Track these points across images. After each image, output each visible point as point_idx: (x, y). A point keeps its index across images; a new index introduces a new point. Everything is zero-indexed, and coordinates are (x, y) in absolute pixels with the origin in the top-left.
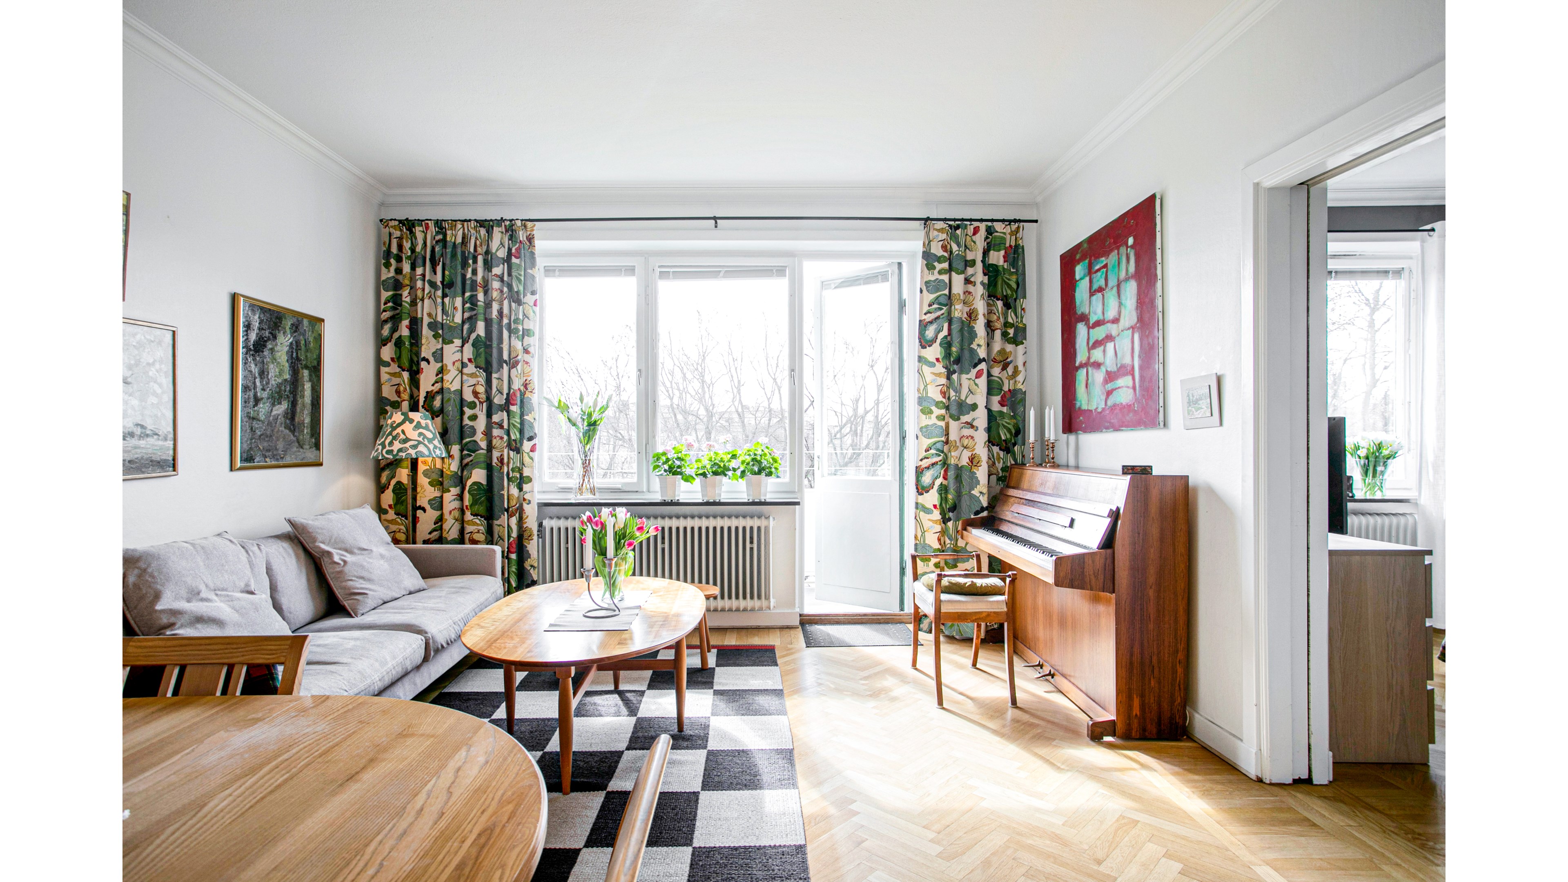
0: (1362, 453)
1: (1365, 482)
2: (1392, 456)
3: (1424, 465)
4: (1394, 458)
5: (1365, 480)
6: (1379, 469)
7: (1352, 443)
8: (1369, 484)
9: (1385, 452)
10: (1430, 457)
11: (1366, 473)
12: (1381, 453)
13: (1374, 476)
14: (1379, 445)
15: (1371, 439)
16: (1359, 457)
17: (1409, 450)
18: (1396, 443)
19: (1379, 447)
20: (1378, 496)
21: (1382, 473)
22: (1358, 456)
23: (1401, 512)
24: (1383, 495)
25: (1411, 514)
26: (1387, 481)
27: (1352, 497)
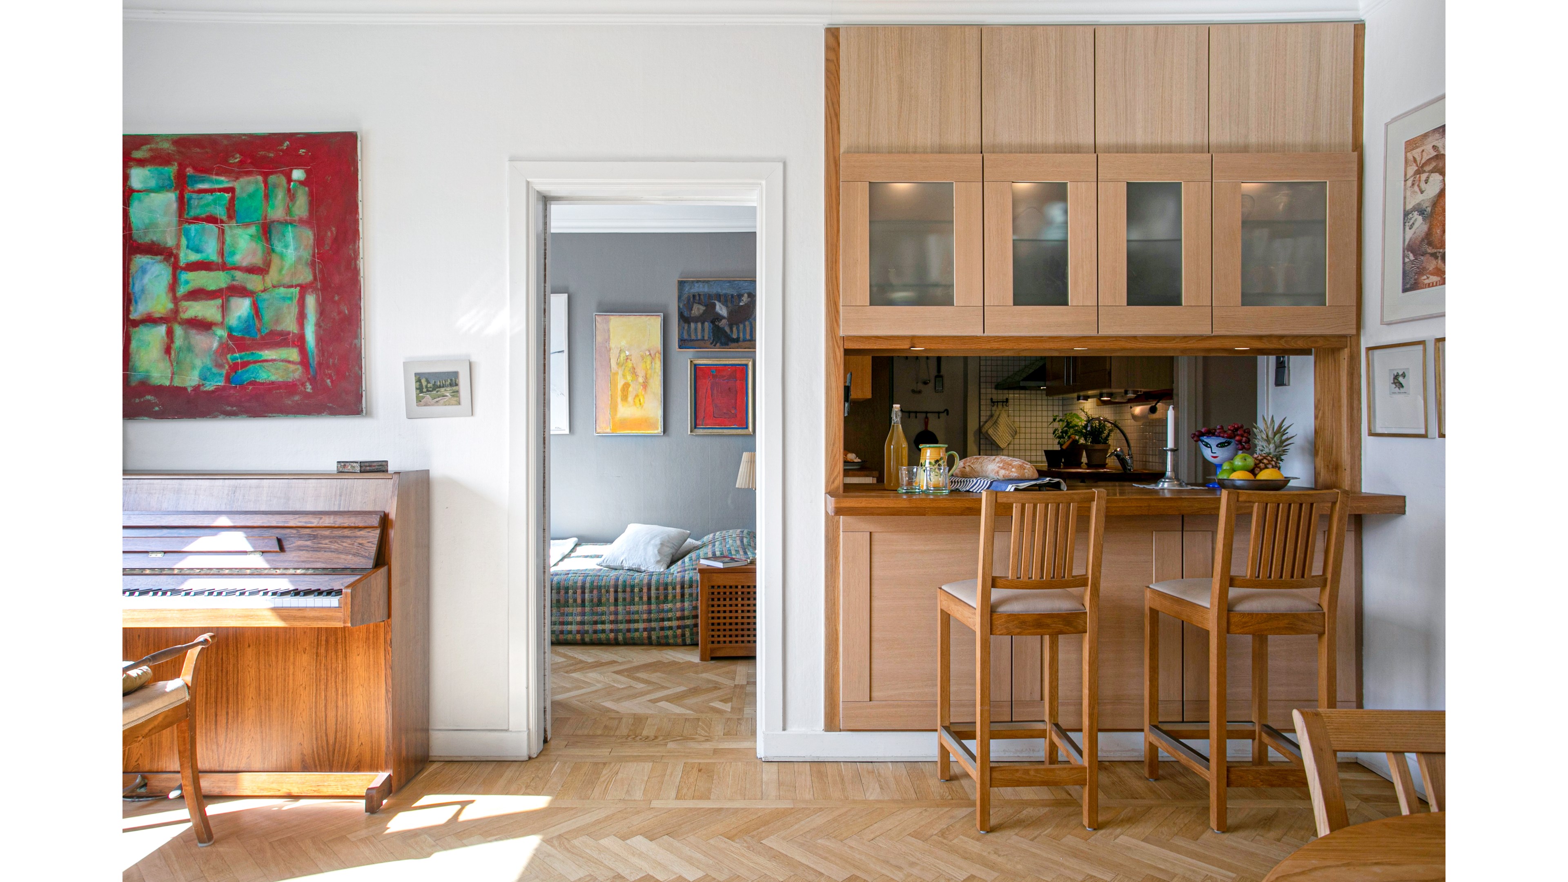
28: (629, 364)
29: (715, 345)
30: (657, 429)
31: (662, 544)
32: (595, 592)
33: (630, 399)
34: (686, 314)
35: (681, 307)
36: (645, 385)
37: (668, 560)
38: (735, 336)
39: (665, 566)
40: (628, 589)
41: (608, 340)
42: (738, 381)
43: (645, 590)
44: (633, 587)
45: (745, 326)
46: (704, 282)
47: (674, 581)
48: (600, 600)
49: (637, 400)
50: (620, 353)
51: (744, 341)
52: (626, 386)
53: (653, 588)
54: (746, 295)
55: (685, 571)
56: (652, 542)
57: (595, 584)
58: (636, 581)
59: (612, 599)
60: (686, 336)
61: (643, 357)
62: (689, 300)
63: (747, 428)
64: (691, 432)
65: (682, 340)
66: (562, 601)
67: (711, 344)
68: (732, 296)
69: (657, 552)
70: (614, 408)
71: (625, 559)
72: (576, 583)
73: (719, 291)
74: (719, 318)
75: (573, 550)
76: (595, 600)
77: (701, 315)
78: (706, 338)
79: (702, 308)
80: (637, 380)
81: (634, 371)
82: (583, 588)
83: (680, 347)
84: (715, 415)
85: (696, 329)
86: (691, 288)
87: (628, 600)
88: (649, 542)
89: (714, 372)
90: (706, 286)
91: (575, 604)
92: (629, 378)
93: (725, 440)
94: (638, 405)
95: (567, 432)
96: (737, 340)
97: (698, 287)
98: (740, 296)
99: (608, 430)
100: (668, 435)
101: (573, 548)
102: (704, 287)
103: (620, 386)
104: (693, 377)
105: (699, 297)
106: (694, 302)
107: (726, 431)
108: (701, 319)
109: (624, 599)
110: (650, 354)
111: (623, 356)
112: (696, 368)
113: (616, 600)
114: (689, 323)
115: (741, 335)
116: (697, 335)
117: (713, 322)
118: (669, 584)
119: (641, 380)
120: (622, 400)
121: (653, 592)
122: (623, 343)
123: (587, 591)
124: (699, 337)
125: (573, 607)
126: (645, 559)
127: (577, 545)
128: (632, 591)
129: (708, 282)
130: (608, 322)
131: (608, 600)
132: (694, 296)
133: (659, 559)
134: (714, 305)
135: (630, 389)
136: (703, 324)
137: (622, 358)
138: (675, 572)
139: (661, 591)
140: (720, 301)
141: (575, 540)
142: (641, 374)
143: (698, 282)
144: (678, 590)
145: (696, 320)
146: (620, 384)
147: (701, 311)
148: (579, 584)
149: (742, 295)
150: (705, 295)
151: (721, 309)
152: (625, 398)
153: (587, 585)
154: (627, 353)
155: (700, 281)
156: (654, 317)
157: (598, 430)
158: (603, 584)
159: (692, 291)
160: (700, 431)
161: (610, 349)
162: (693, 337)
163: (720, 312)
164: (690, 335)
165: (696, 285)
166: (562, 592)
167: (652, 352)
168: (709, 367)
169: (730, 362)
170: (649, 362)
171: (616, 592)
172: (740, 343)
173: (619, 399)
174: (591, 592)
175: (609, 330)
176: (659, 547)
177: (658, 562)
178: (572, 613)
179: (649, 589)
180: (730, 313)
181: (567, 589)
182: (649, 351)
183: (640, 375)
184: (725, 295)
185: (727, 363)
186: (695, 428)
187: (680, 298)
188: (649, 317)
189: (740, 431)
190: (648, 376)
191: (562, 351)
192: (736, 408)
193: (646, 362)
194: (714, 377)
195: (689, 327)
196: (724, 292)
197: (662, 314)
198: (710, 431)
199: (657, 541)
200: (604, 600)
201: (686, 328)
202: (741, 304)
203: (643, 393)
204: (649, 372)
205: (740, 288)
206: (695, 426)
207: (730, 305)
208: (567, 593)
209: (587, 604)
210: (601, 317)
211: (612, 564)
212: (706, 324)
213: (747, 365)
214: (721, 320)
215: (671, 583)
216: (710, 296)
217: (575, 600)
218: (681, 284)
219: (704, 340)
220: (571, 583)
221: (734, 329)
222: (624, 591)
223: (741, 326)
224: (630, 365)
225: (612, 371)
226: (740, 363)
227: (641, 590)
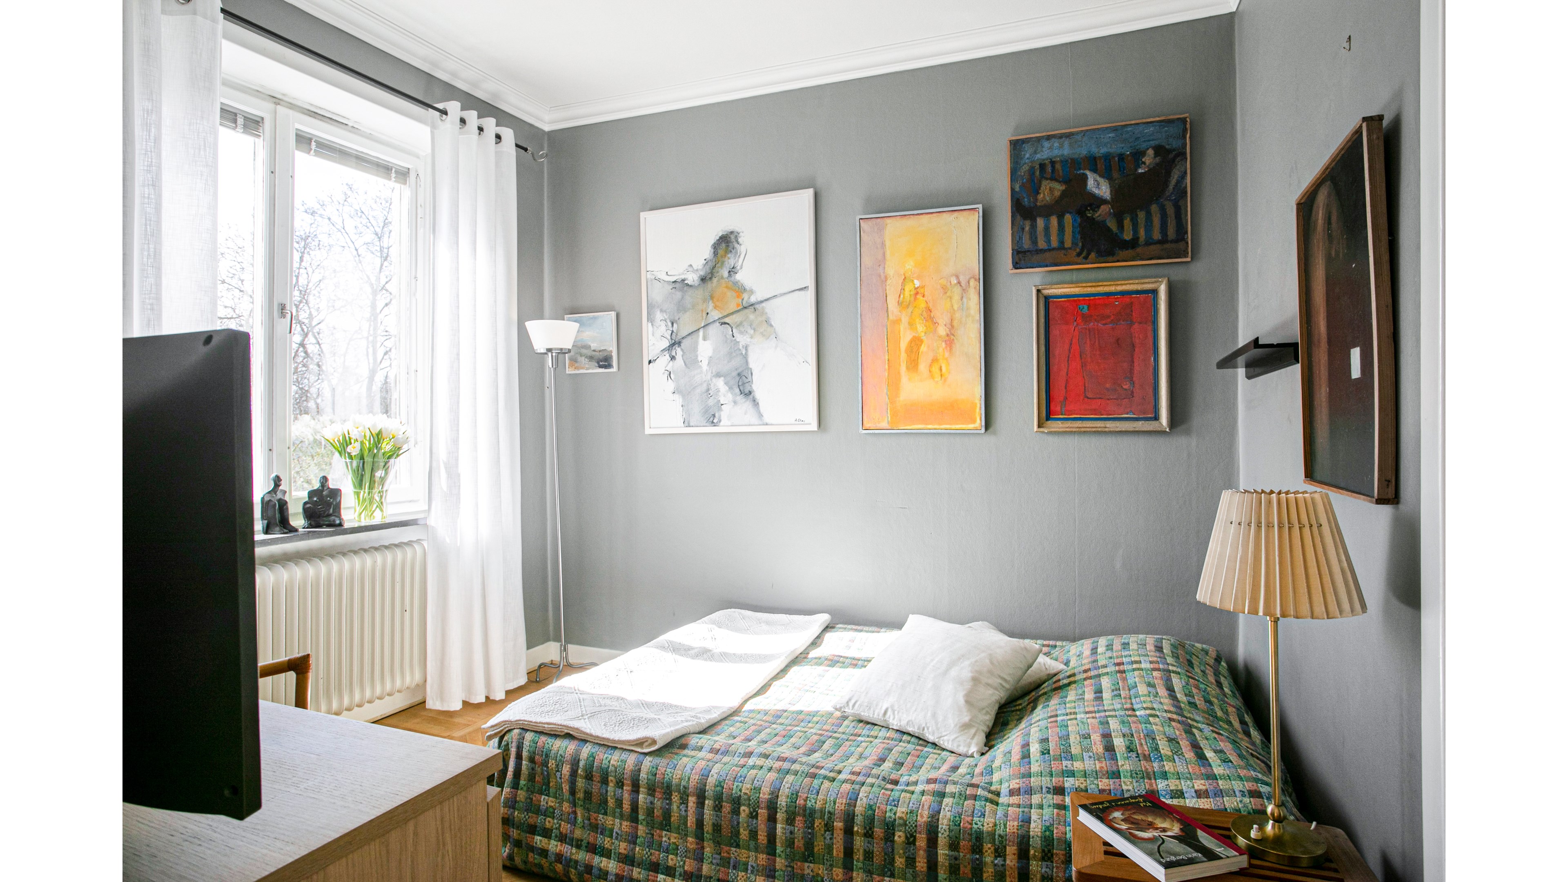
0: (354, 449)
1: (358, 497)
2: (396, 452)
3: (434, 465)
4: (398, 456)
5: (358, 494)
6: (379, 474)
7: (340, 433)
8: (364, 500)
9: (386, 447)
10: (442, 454)
11: (360, 483)
12: (380, 448)
13: (371, 488)
14: (378, 435)
15: (367, 426)
16: (351, 457)
17: (416, 443)
18: (401, 433)
19: (378, 437)
20: (377, 519)
21: (383, 480)
22: (349, 454)
23: (406, 541)
24: (383, 517)
25: (418, 541)
26: (389, 492)
27: (340, 525)
28: (921, 303)
29: (1086, 258)
30: (974, 421)
31: (975, 680)
32: (799, 821)
33: (923, 367)
34: (1026, 202)
35: (1017, 189)
36: (950, 341)
37: (988, 718)
38: (1128, 236)
39: (981, 738)
40: (878, 831)
41: (882, 261)
42: (1136, 326)
43: (922, 842)
44: (890, 828)
45: (1149, 215)
46: (1061, 136)
47: (1000, 831)
48: (809, 845)
49: (935, 369)
50: (903, 284)
51: (1149, 243)
52: (916, 342)
53: (942, 840)
54: (1151, 152)
55: (1030, 791)
56: (954, 672)
57: (800, 802)
58: (901, 811)
59: (838, 850)
60: (1027, 244)
61: (945, 289)
62: (1032, 171)
63: (1156, 418)
64: (1039, 426)
65: (1018, 252)
66: (726, 831)
67: (1079, 255)
68: (1121, 157)
69: (962, 701)
70: (894, 384)
71: (892, 706)
72: (758, 790)
73: (1094, 150)
74: (1096, 202)
75: (816, 643)
76: (799, 843)
77: (1058, 201)
78: (1068, 243)
79: (1059, 188)
80: (935, 330)
81: (929, 316)
82: (772, 807)
83: (1016, 265)
84: (1090, 395)
85: (1047, 229)
86: (1035, 152)
87: (877, 860)
88: (946, 672)
89: (1085, 309)
90: (1066, 143)
91: (752, 843)
92: (921, 328)
93: (1110, 441)
94: (938, 378)
95: (814, 427)
96: (1133, 244)
97: (1051, 148)
98: (1138, 155)
99: (884, 424)
100: (995, 433)
101: (818, 637)
102: (1061, 146)
103: (904, 345)
104: (1042, 320)
105: (1053, 167)
106: (1043, 177)
107: (1111, 425)
108: (1057, 209)
109: (868, 855)
110: (959, 283)
111: (909, 288)
112: (1046, 303)
113: (849, 852)
114: (1033, 220)
115: (1142, 233)
116: (1048, 241)
117: (1081, 212)
118: (987, 839)
119: (942, 331)
120: (908, 368)
121: (943, 852)
122: (910, 265)
123: (780, 816)
124: (1055, 243)
125: (749, 849)
126: (934, 715)
127: (828, 628)
128: (889, 837)
129: (1069, 136)
130: (881, 230)
131: (829, 848)
132: (1042, 166)
133: (966, 719)
134: (1085, 178)
135: (923, 348)
136: (1061, 218)
137: (907, 293)
138: (1004, 790)
139: (965, 855)
140: (1095, 170)
141: (824, 618)
142: (943, 320)
143: (1049, 138)
144: (1011, 860)
145: (1047, 211)
146: (905, 338)
147: (1057, 194)
148: (765, 796)
149: (1143, 153)
150: (1064, 161)
151: (1098, 185)
152: (913, 364)
153: (782, 801)
154: (917, 283)
155: (1054, 136)
156: (965, 213)
157: (867, 425)
158: (818, 806)
159: (1038, 156)
160: (1055, 425)
161: (886, 279)
162: (1042, 244)
163: (1096, 191)
164: (1034, 241)
165: (1046, 144)
166: (727, 807)
167: (962, 278)
168: (1074, 300)
169: (1119, 288)
170: (956, 297)
171: (849, 831)
172: (1139, 250)
173: (903, 368)
174: (790, 821)
175: (883, 245)
176: (968, 685)
177: (966, 727)
178: (746, 864)
179: (932, 841)
180: (1116, 192)
181: (737, 802)
182: (957, 277)
183: (940, 321)
184: (1107, 157)
185: (1112, 289)
186: (1048, 419)
187: (1014, 172)
188: (956, 214)
189: (1140, 425)
190: (955, 323)
191: (805, 288)
192: (1131, 380)
193: (951, 298)
194: (1086, 318)
195: (1034, 227)
196: (1103, 150)
197: (980, 206)
198: (1078, 424)
199: (964, 671)
200: (819, 846)
201: (1027, 228)
202: (1140, 171)
203: (947, 354)
204: (957, 315)
205: (1137, 139)
206: (1047, 414)
207: (1115, 175)
208: (736, 812)
209: (779, 849)
210: (870, 222)
211: (866, 715)
212: (1068, 218)
213: (1155, 292)
214: (1099, 207)
215: (992, 834)
216: (1073, 163)
217: (753, 834)
218: (1016, 146)
219: (1064, 248)
220: (746, 787)
221: (1127, 222)
222: (868, 834)
223: (1141, 215)
224: (923, 305)
225: (891, 317)
226: (1139, 287)
227: (911, 840)
